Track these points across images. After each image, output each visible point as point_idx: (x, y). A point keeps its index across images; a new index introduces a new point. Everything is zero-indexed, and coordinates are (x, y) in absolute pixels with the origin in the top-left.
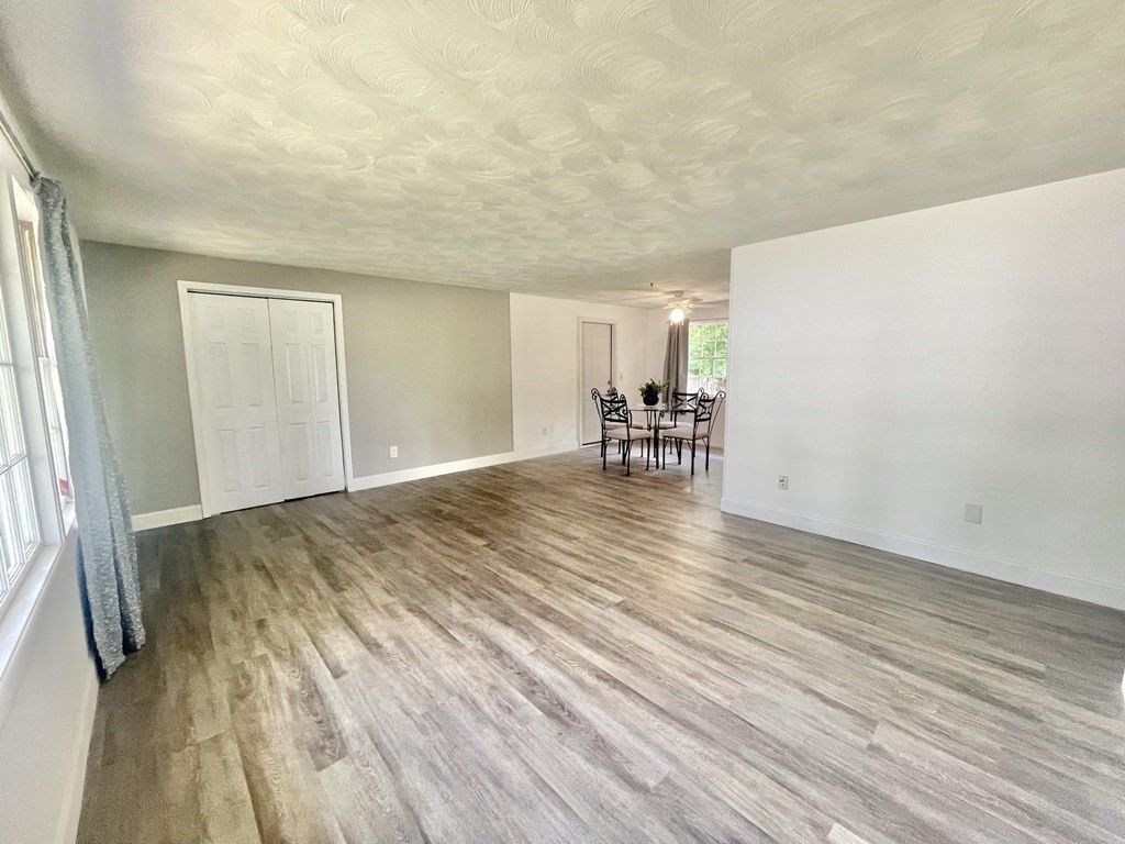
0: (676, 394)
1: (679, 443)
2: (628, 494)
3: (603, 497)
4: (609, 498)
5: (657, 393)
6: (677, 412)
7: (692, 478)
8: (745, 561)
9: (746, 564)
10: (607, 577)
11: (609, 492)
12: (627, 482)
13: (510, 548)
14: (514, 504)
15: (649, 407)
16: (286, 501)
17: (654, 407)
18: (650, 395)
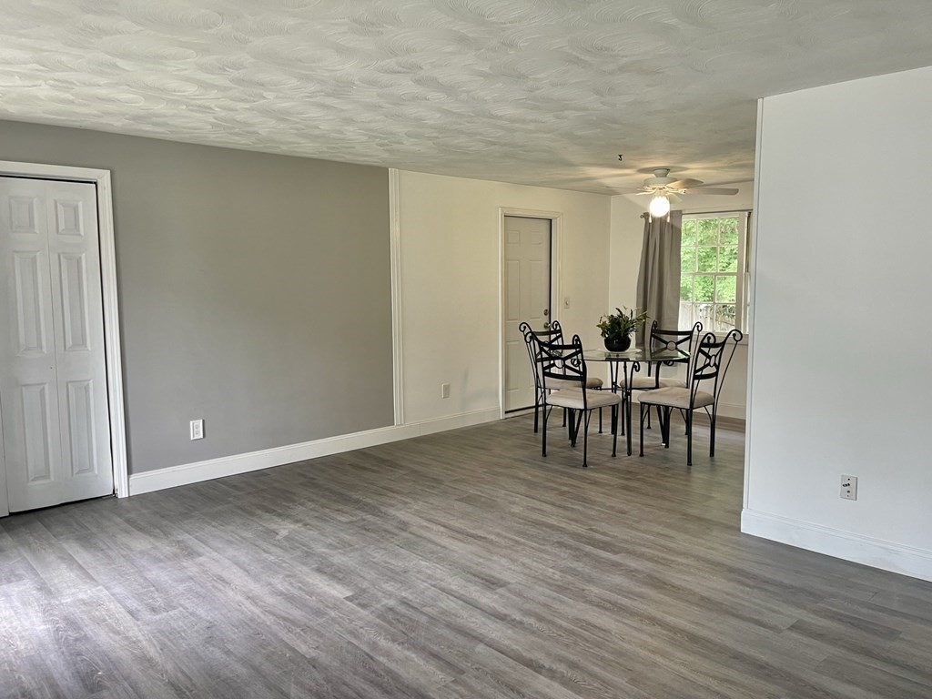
0: (657, 332)
1: (665, 412)
2: (585, 500)
3: (547, 507)
4: (555, 509)
5: (627, 331)
6: (660, 360)
7: (689, 472)
8: (793, 628)
9: (794, 635)
10: (561, 660)
11: (552, 496)
12: (583, 479)
13: (392, 603)
14: (394, 518)
15: (614, 355)
16: (12, 514)
17: (622, 355)
18: (616, 335)
